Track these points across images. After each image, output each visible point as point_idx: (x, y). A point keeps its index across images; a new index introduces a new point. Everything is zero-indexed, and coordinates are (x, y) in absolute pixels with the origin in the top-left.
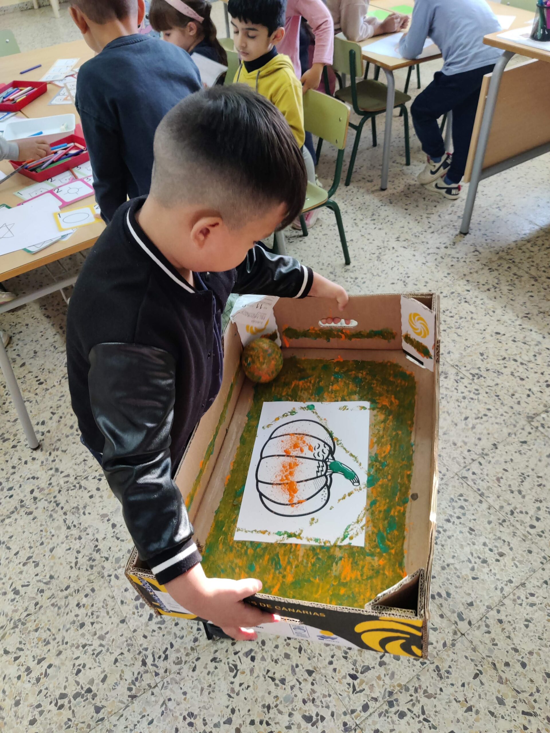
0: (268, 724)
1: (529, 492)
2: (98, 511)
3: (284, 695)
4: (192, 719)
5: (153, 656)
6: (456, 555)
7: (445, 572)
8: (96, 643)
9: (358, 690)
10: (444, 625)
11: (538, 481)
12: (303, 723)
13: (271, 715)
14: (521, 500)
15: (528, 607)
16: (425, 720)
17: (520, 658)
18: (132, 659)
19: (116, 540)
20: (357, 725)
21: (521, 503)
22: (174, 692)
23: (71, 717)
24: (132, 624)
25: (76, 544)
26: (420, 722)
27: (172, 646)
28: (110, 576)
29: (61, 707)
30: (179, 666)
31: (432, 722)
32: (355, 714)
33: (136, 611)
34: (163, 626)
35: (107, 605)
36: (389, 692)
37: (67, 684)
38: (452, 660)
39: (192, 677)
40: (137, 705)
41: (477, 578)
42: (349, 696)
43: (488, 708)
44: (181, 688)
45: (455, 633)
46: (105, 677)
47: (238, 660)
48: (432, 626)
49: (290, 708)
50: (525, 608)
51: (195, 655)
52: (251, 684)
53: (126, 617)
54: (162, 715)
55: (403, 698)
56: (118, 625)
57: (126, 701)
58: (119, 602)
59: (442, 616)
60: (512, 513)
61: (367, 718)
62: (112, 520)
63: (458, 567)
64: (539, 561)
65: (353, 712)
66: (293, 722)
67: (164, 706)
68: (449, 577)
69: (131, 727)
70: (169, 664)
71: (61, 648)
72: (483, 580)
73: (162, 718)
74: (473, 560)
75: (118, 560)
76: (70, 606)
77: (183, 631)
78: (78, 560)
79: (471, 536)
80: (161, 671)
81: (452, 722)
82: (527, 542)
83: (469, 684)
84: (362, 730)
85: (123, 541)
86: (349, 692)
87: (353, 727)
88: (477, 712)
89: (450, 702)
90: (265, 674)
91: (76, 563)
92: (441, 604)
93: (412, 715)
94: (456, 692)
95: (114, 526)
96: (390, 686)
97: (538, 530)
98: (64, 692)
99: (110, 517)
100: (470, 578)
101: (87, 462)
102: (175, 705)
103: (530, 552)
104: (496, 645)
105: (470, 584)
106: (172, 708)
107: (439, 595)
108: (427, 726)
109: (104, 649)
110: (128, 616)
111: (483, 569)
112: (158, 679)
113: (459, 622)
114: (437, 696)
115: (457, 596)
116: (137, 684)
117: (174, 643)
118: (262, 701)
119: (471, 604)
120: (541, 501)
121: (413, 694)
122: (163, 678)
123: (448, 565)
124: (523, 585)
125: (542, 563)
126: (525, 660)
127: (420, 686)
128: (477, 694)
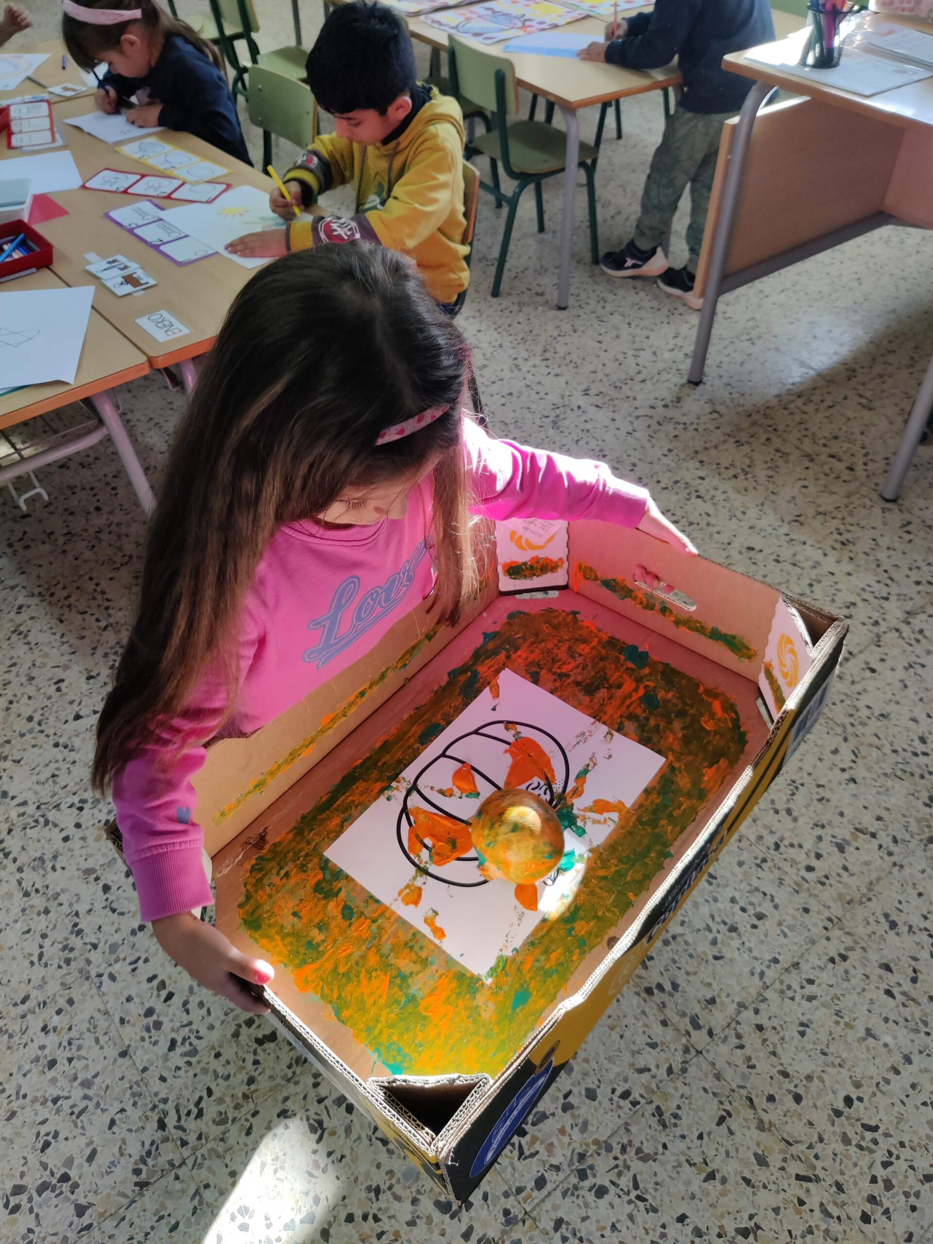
0: (376, 1219)
1: (804, 811)
2: (78, 864)
3: (404, 1168)
4: (247, 1217)
5: (178, 1111)
6: (687, 920)
7: (669, 948)
8: (77, 1093)
9: (527, 1153)
10: (668, 1038)
11: (818, 793)
12: (437, 1215)
13: (382, 1204)
14: (791, 825)
15: (804, 1002)
16: (639, 1198)
17: (792, 1088)
18: (140, 1118)
19: (110, 913)
20: (526, 1213)
21: (792, 831)
22: (214, 1174)
23: (32, 1225)
24: (140, 1057)
25: (41, 924)
26: (630, 1202)
27: (210, 1092)
28: (100, 975)
29: (16, 1209)
30: (222, 1128)
31: (650, 1201)
32: (523, 1194)
33: (146, 1035)
34: (193, 1060)
35: (95, 1028)
36: (580, 1154)
37: (24, 1169)
38: (682, 1096)
39: (246, 1145)
40: (149, 1200)
41: (722, 958)
42: (512, 1165)
43: (741, 1172)
44: (227, 1166)
45: (686, 1050)
46: (94, 1153)
47: (325, 1112)
48: (649, 1041)
49: (414, 1189)
50: (799, 1004)
51: (251, 1106)
52: (347, 1152)
53: (129, 1046)
54: (194, 1213)
55: (602, 1164)
56: (115, 1060)
57: (130, 1193)
58: (117, 1020)
59: (664, 1023)
60: (777, 846)
61: (543, 1201)
62: (103, 878)
63: (690, 940)
64: (821, 924)
65: (520, 1190)
66: (419, 1213)
67: (197, 1198)
68: (676, 957)
69: (140, 1237)
70: (206, 1124)
71: (15, 1106)
72: (731, 960)
73: (193, 1219)
74: (714, 927)
75: (114, 948)
76: (30, 1032)
77: (228, 1067)
78: (44, 950)
79: (711, 888)
80: (192, 1138)
81: (683, 1198)
82: (802, 895)
83: (709, 1134)
84: (535, 1220)
85: (122, 914)
86: (512, 1158)
87: (520, 1217)
88: (724, 1181)
89: (680, 1165)
90: (370, 1133)
91: (41, 956)
92: (663, 1003)
93: (618, 1191)
94: (689, 1148)
95: (106, 888)
96: (581, 1145)
97: (818, 874)
98: (19, 1182)
99: (99, 873)
100: (710, 957)
101: (58, 780)
102: (217, 1195)
103: (806, 910)
104: (753, 1067)
105: (710, 968)
106: (210, 1201)
107: (660, 987)
108: (642, 1209)
109: (91, 1105)
110: (133, 1044)
111: (731, 942)
112: (186, 1152)
113: (694, 1033)
114: (659, 1157)
115: (688, 989)
116: (150, 1162)
117: (213, 1087)
118: (366, 1181)
119: (712, 1001)
120: (823, 827)
121: (619, 1156)
122: (195, 1149)
123: (674, 937)
124: (796, 965)
125: (826, 929)
126: (800, 1091)
127: (630, 1142)
128: (722, 1151)
